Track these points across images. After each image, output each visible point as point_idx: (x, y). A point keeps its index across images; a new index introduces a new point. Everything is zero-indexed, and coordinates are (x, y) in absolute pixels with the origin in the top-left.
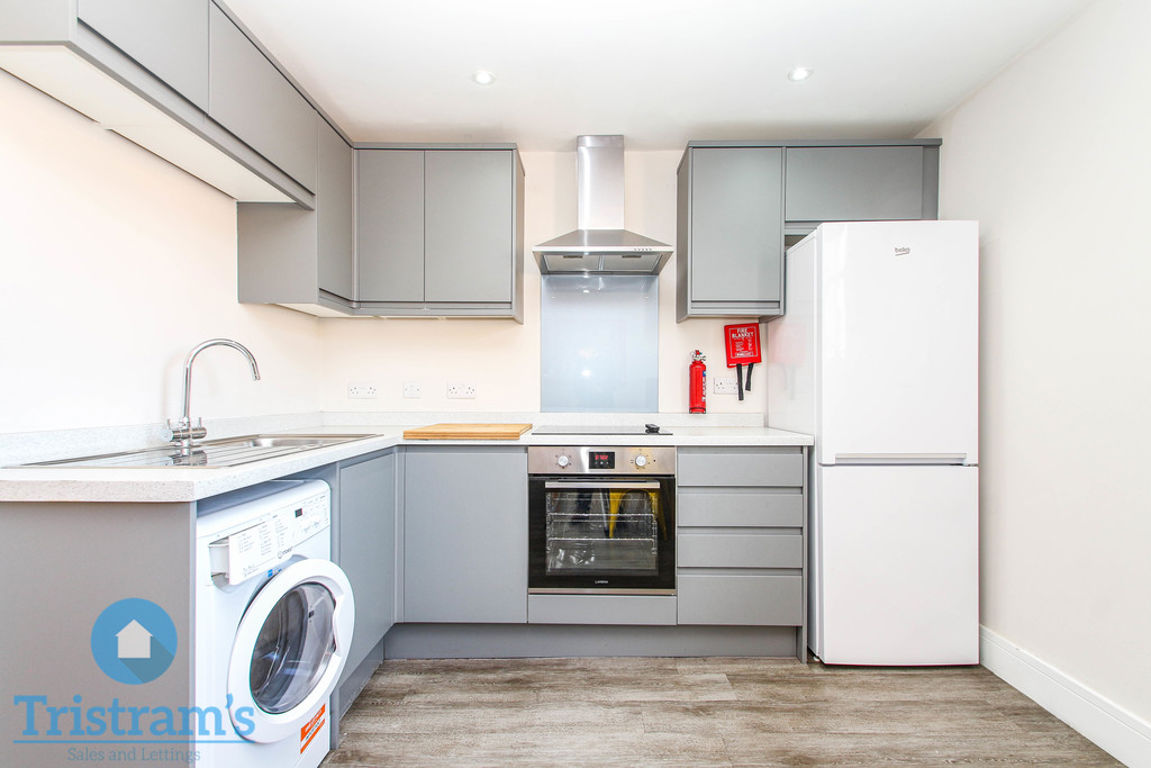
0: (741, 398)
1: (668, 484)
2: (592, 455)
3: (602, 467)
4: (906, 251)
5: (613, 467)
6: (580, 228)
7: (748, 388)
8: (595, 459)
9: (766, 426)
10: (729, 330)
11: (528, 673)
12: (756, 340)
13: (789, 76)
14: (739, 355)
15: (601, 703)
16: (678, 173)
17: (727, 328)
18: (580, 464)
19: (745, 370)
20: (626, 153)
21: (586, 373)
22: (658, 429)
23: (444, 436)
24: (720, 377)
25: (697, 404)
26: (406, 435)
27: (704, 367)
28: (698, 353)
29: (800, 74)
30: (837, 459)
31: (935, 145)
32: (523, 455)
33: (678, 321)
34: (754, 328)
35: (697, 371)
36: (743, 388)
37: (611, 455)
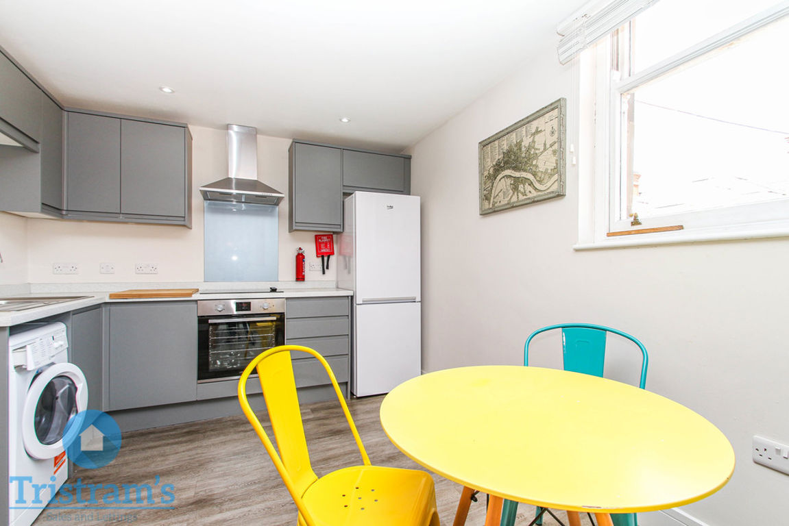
0: (324, 273)
1: (281, 317)
2: (237, 304)
3: (244, 310)
4: (391, 207)
5: (250, 310)
6: (230, 176)
7: (327, 268)
8: (239, 306)
9: (338, 288)
10: (317, 238)
11: (197, 427)
12: (331, 242)
13: (341, 120)
14: (322, 251)
15: (242, 431)
16: (289, 151)
17: (316, 236)
18: (230, 309)
19: (326, 258)
20: (258, 136)
21: (235, 258)
22: (276, 289)
23: (140, 296)
24: (312, 262)
25: (300, 277)
26: (111, 296)
27: (304, 257)
28: (300, 249)
29: (345, 120)
30: (364, 301)
31: (409, 158)
32: (194, 305)
33: (290, 232)
34: (330, 236)
35: (300, 259)
36: (325, 268)
37: (249, 304)
